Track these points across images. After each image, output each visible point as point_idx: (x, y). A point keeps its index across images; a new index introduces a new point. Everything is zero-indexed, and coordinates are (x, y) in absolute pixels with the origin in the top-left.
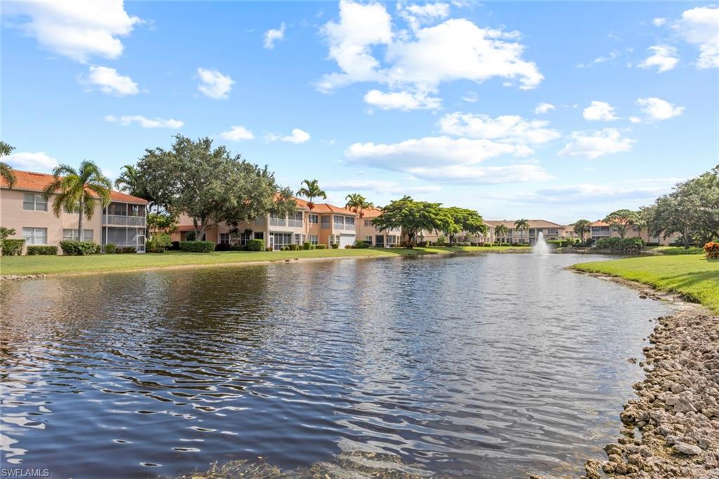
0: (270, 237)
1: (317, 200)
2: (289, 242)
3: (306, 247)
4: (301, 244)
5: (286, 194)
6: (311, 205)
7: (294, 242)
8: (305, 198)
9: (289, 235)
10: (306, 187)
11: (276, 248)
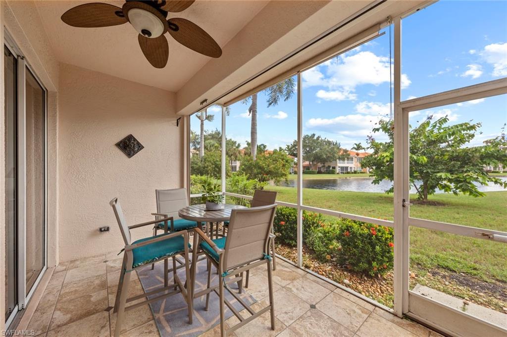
0: (338, 168)
1: (360, 151)
2: (347, 170)
3: (355, 172)
4: (353, 171)
5: (346, 151)
6: (358, 154)
7: (349, 170)
8: (354, 150)
9: (347, 168)
10: (356, 147)
11: (341, 173)
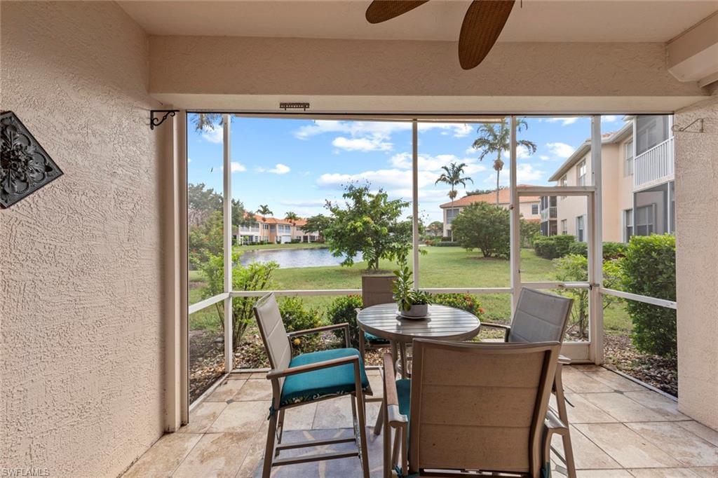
0: (240, 237)
1: (267, 216)
2: (252, 240)
3: (262, 243)
4: (259, 241)
5: (251, 214)
6: (264, 219)
7: (254, 241)
8: (260, 214)
9: (251, 237)
10: (262, 210)
11: (244, 244)
